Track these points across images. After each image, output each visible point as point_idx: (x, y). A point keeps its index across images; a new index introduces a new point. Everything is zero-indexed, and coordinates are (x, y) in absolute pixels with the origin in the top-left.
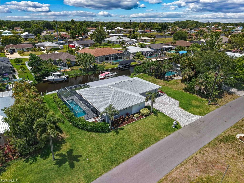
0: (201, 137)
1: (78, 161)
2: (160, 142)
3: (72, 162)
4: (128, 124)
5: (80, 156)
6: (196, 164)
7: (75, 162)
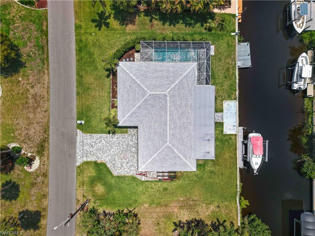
0: (57, 130)
1: (96, 26)
2: (75, 94)
3: (97, 22)
4: (111, 87)
5: (99, 30)
6: (42, 98)
7: (96, 24)
